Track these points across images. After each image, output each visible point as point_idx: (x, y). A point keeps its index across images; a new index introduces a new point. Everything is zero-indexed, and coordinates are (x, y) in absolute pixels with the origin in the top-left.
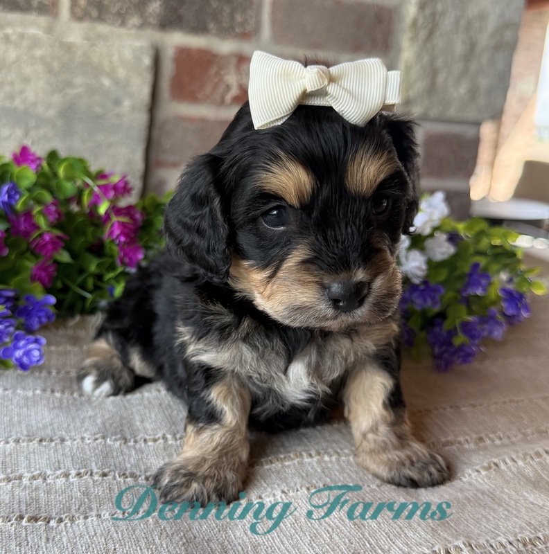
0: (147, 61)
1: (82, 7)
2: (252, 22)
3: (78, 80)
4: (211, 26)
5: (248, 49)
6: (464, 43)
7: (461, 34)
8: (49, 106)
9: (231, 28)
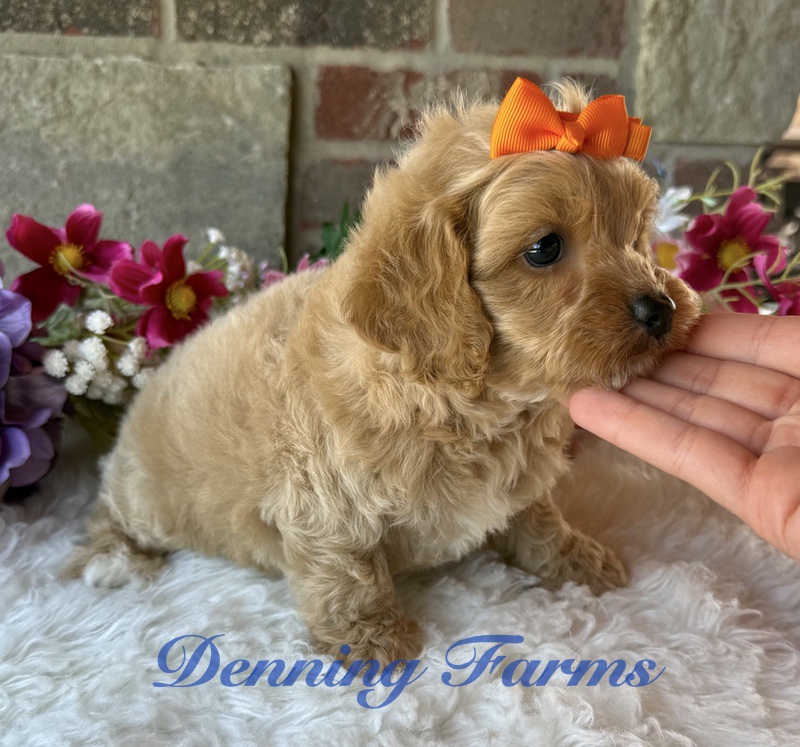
0: (281, 90)
1: (193, 20)
2: (423, 23)
3: (193, 122)
4: (367, 33)
5: (420, 61)
6: (731, 31)
7: (726, 19)
8: (157, 157)
9: (396, 35)
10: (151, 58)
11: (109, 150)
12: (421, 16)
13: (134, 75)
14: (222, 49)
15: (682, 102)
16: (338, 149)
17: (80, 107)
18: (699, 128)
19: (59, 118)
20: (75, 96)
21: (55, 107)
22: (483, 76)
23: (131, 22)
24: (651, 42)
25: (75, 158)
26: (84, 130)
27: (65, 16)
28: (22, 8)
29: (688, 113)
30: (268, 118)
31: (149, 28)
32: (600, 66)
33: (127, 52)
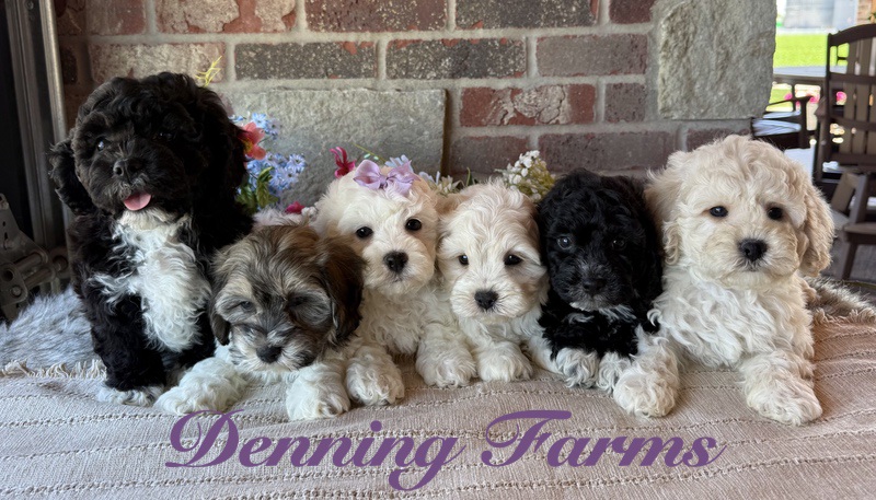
0: (440, 103)
1: (394, 68)
2: (523, 62)
3: (393, 120)
4: (489, 70)
5: (520, 83)
6: (718, 54)
7: (715, 47)
8: (373, 140)
9: (506, 69)
10: (372, 89)
11: (349, 136)
12: (521, 59)
13: (363, 98)
14: (410, 82)
15: (689, 97)
16: (473, 132)
17: (335, 115)
18: (702, 111)
19: (323, 121)
20: (332, 109)
21: (322, 115)
22: (558, 88)
23: (363, 71)
24: (665, 63)
25: (331, 141)
26: (336, 126)
27: (330, 70)
28: (309, 68)
29: (693, 103)
30: (434, 117)
31: (373, 73)
32: (631, 79)
33: (360, 86)
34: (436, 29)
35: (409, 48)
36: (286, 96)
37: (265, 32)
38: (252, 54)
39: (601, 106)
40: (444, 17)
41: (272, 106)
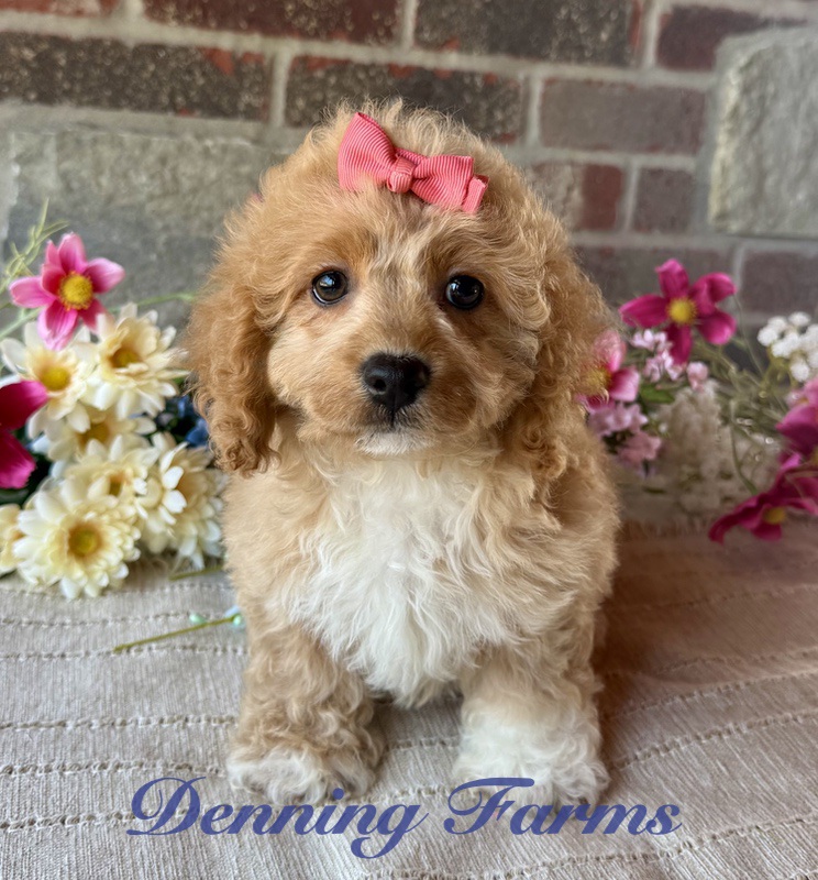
1: (300, 108)
2: (516, 119)
6: (805, 134)
7: (800, 122)
9: (489, 128)
10: (257, 141)
11: (209, 226)
12: (514, 113)
13: (241, 157)
15: (757, 198)
17: (186, 184)
18: (770, 221)
19: (165, 194)
20: (184, 174)
21: (164, 184)
22: (568, 170)
23: (242, 107)
24: (728, 142)
25: (176, 233)
26: (188, 207)
27: (180, 99)
28: (140, 90)
29: (761, 208)
31: (258, 113)
32: (678, 162)
33: (236, 134)
34: (380, 44)
35: (328, 73)
36: (95, 141)
37: (59, 13)
38: (28, 54)
39: (629, 203)
40: (395, 23)
41: (68, 157)
